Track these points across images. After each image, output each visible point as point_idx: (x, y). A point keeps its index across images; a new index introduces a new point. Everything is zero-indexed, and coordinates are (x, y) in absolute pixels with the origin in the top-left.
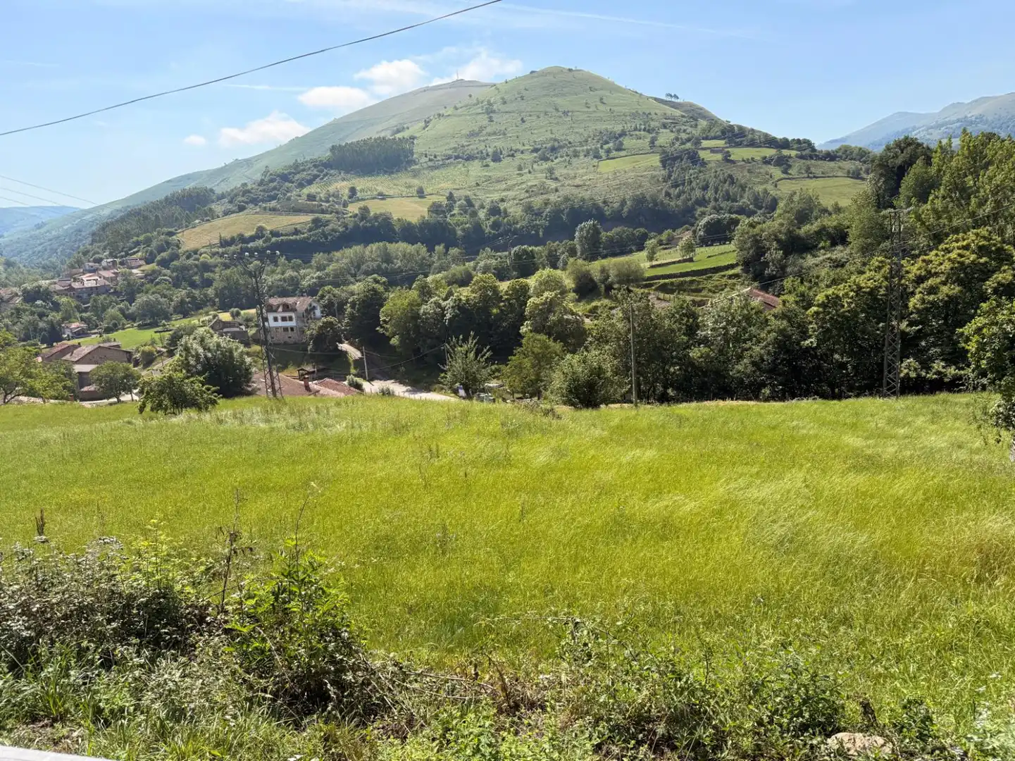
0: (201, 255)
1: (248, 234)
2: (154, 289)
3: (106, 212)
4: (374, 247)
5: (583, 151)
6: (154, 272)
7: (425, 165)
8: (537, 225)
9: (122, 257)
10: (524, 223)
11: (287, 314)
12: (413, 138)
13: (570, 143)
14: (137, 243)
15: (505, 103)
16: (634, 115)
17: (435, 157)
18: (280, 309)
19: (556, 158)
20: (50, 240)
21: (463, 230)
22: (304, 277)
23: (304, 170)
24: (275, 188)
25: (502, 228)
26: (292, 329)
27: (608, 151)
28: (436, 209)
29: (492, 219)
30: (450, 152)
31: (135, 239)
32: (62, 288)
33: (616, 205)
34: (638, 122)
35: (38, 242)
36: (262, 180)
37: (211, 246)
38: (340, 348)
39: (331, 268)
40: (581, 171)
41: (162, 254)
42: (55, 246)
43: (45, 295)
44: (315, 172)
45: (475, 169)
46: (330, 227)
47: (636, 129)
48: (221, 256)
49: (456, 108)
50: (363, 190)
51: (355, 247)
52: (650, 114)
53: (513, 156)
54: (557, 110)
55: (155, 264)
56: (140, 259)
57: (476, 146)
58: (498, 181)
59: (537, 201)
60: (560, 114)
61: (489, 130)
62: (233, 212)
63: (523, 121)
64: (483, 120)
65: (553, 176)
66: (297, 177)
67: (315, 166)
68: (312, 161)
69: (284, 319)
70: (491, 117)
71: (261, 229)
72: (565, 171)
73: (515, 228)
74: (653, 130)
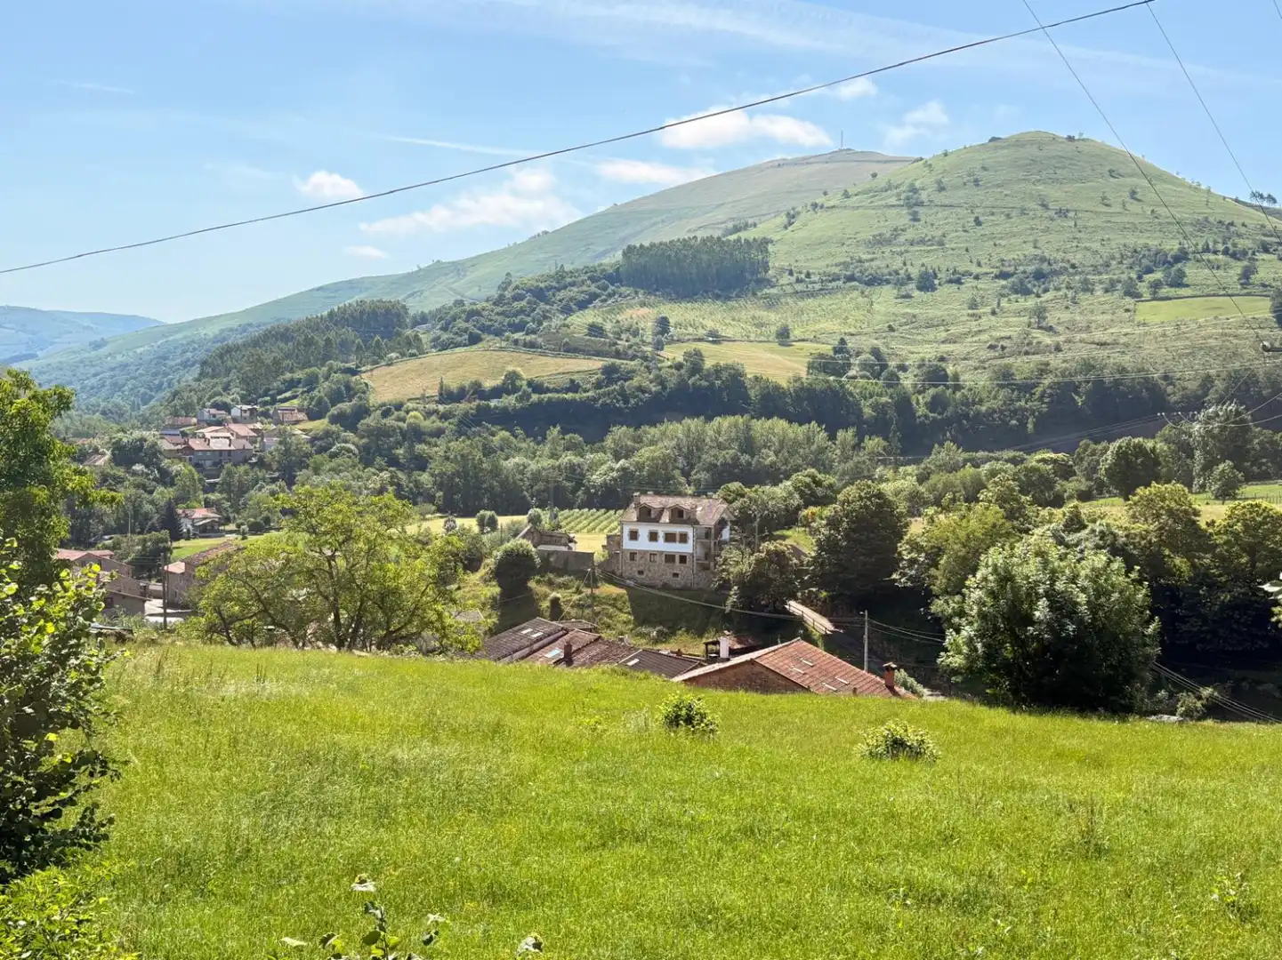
0: (407, 413)
1: (488, 384)
2: (329, 465)
4: (725, 423)
5: (1101, 282)
6: (327, 434)
7: (789, 290)
8: (1024, 410)
9: (265, 403)
10: (995, 404)
12: (766, 241)
13: (1073, 266)
14: (292, 384)
15: (941, 189)
16: (1202, 225)
17: (808, 275)
19: (1046, 291)
21: (875, 407)
22: (593, 467)
23: (573, 284)
24: (522, 311)
25: (950, 409)
27: (1156, 285)
28: (822, 365)
29: (932, 391)
30: (836, 270)
33: (1193, 386)
34: (1208, 238)
36: (501, 297)
37: (423, 398)
39: (645, 454)
40: (1102, 318)
41: (340, 405)
43: (148, 454)
44: (593, 288)
45: (885, 301)
46: (635, 382)
47: (1206, 250)
48: (444, 417)
49: (846, 195)
50: (678, 325)
51: (687, 421)
52: (1232, 224)
53: (958, 282)
54: (1045, 206)
55: (325, 421)
56: (300, 410)
57: (883, 261)
58: (929, 326)
59: (1023, 366)
60: (1052, 213)
61: (910, 235)
62: (458, 345)
63: (978, 222)
64: (901, 218)
65: (1044, 324)
66: (561, 294)
67: (593, 279)
68: (587, 270)
70: (916, 213)
71: (513, 376)
72: (1065, 316)
73: (978, 413)
74: (1245, 253)
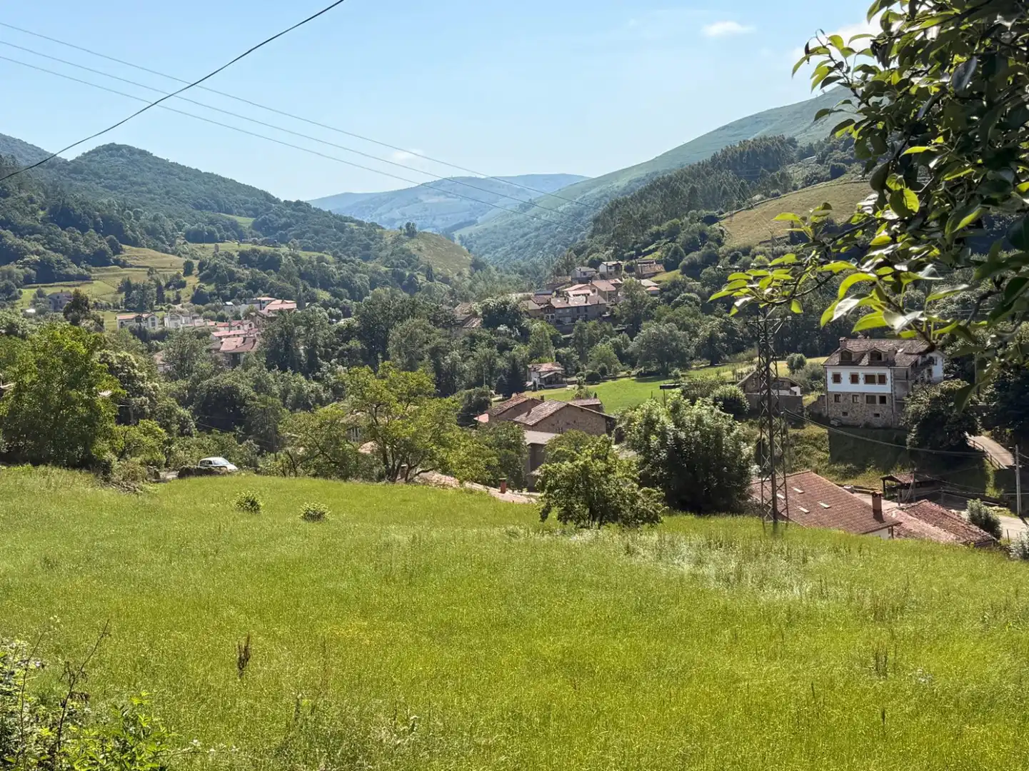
0: (754, 257)
2: (670, 315)
3: (622, 183)
6: (675, 284)
9: (631, 257)
11: (876, 371)
14: (657, 236)
18: (865, 361)
20: (537, 229)
26: (883, 399)
31: (655, 228)
32: (538, 307)
35: (521, 232)
37: (773, 240)
38: (970, 444)
41: (691, 255)
42: (542, 238)
55: (679, 271)
56: (658, 262)
62: (822, 179)
69: (869, 379)
